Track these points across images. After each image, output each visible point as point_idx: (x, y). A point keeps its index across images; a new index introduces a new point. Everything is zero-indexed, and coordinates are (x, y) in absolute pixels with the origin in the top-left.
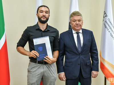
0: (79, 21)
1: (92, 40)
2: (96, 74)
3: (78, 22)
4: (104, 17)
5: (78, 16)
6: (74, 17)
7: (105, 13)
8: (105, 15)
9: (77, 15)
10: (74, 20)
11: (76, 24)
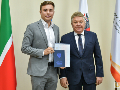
0: (81, 22)
1: (95, 43)
2: (100, 80)
3: (79, 24)
4: (114, 19)
5: (80, 16)
6: (75, 18)
7: (116, 15)
8: (116, 16)
9: (78, 16)
10: (76, 22)
11: (78, 26)
